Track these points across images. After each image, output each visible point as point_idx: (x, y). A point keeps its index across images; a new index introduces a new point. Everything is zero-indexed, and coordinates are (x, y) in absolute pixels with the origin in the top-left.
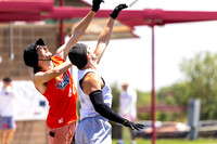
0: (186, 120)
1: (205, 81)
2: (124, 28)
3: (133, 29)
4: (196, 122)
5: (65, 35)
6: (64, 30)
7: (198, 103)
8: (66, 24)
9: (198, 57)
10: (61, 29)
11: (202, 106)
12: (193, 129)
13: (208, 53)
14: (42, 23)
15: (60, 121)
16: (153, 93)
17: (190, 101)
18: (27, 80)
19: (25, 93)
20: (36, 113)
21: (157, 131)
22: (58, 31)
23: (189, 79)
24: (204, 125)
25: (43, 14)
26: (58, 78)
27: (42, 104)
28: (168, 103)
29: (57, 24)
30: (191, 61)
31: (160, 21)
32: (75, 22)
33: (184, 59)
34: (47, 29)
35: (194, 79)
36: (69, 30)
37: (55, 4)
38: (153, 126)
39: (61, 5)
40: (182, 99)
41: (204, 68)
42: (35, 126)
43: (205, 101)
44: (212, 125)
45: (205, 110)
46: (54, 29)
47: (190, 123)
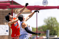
0: (46, 35)
1: (51, 25)
2: (29, 11)
3: (31, 11)
4: (48, 36)
5: (13, 12)
6: (13, 11)
7: (49, 31)
8: (13, 10)
9: (49, 18)
10: (12, 11)
11: (50, 32)
12: (47, 38)
13: (52, 17)
14: (7, 9)
15: (15, 35)
16: (37, 28)
17: (47, 30)
18: (3, 25)
19: (2, 28)
20: (5, 34)
21: (38, 38)
22: (11, 11)
23: (46, 24)
24: (50, 37)
25: (7, 7)
26: (15, 23)
27: (7, 31)
28: (41, 31)
29: (11, 10)
30: (47, 19)
31: (39, 9)
32: (16, 9)
33: (45, 19)
34: (8, 11)
35: (48, 24)
36: (14, 11)
37: (11, 4)
38: (37, 37)
39: (12, 4)
40: (45, 30)
41: (50, 21)
42: (5, 37)
43: (51, 30)
44: (53, 37)
45: (51, 33)
46: (10, 11)
47: (47, 36)
